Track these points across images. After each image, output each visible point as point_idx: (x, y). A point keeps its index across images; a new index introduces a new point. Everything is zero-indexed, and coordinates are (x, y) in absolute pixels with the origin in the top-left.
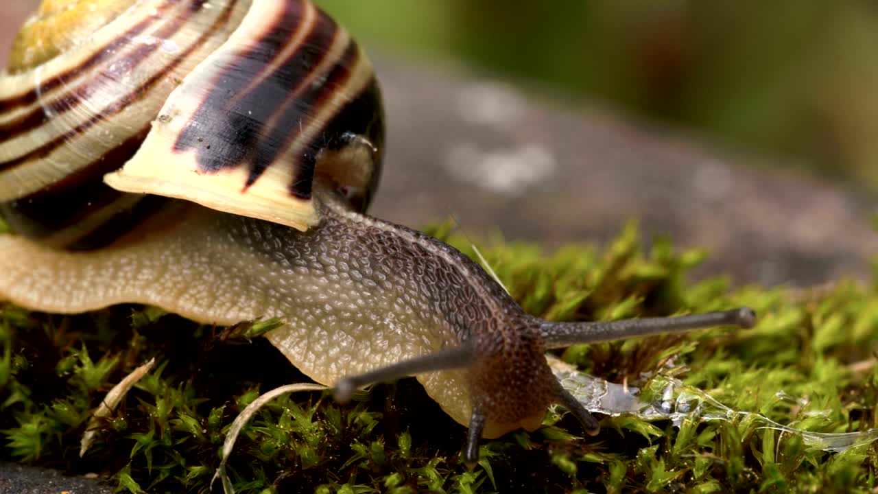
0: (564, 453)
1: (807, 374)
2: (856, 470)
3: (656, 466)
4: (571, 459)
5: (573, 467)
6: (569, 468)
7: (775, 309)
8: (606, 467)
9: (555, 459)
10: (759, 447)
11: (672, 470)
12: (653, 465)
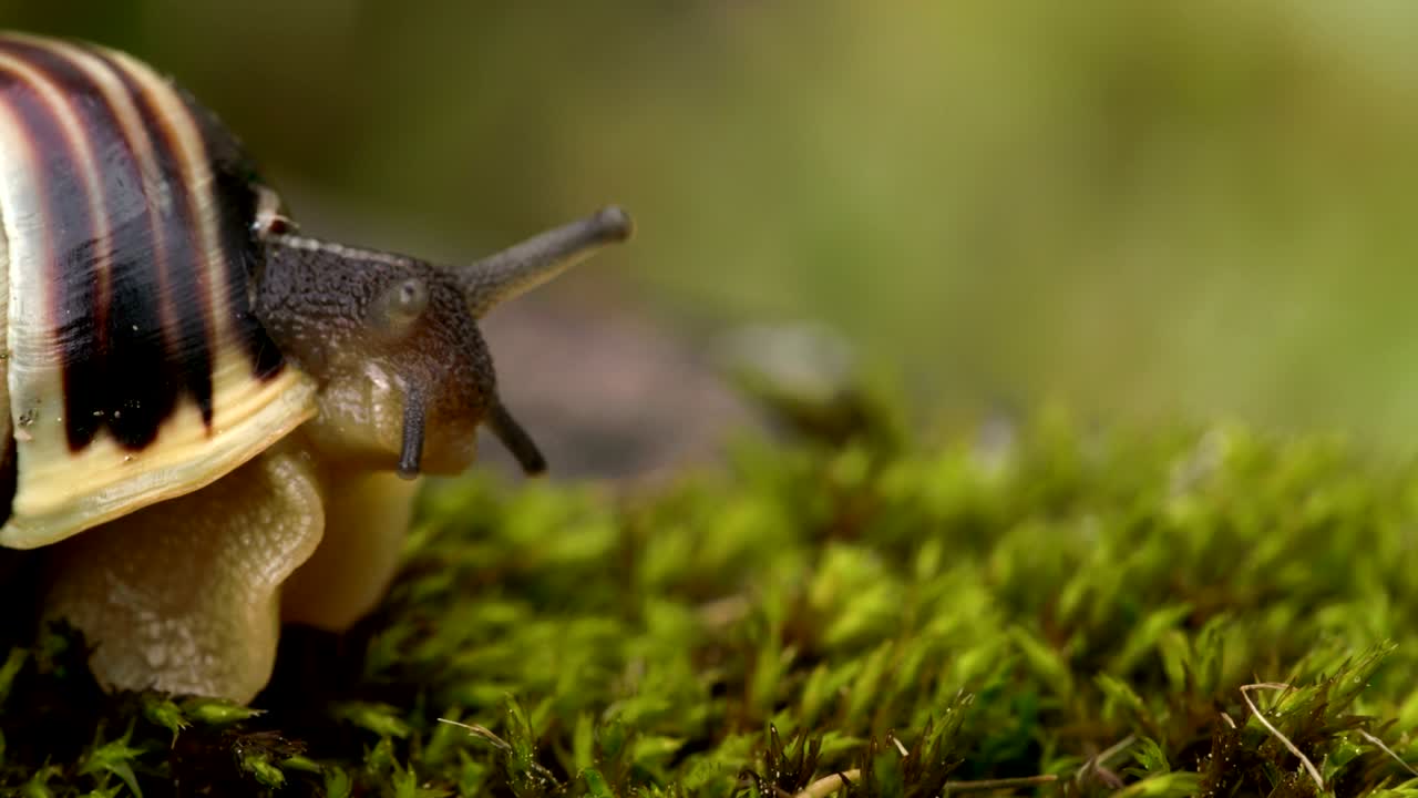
0: (261, 753)
1: (635, 623)
2: (732, 781)
3: (403, 781)
4: (273, 764)
5: (278, 776)
6: (271, 776)
7: (575, 520)
8: (319, 779)
9: (248, 763)
10: (568, 744)
11: (427, 786)
12: (395, 778)
